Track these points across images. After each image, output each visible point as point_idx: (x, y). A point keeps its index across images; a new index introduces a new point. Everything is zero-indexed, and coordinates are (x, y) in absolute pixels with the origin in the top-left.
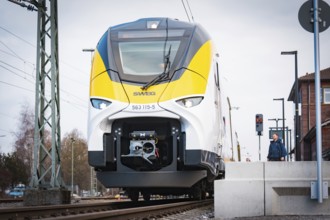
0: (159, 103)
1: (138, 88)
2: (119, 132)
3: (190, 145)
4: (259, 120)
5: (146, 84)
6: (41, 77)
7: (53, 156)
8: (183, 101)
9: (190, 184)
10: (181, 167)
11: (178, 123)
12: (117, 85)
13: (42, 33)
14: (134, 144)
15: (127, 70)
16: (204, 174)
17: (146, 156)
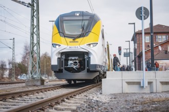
0: (80, 46)
1: (71, 40)
2: (64, 57)
3: (92, 62)
4: (120, 49)
5: (74, 38)
6: (32, 34)
7: (37, 66)
8: (90, 45)
9: (92, 78)
10: (89, 71)
11: (88, 53)
12: (63, 39)
13: (33, 16)
14: (70, 62)
15: (67, 32)
16: (98, 74)
17: (74, 67)
